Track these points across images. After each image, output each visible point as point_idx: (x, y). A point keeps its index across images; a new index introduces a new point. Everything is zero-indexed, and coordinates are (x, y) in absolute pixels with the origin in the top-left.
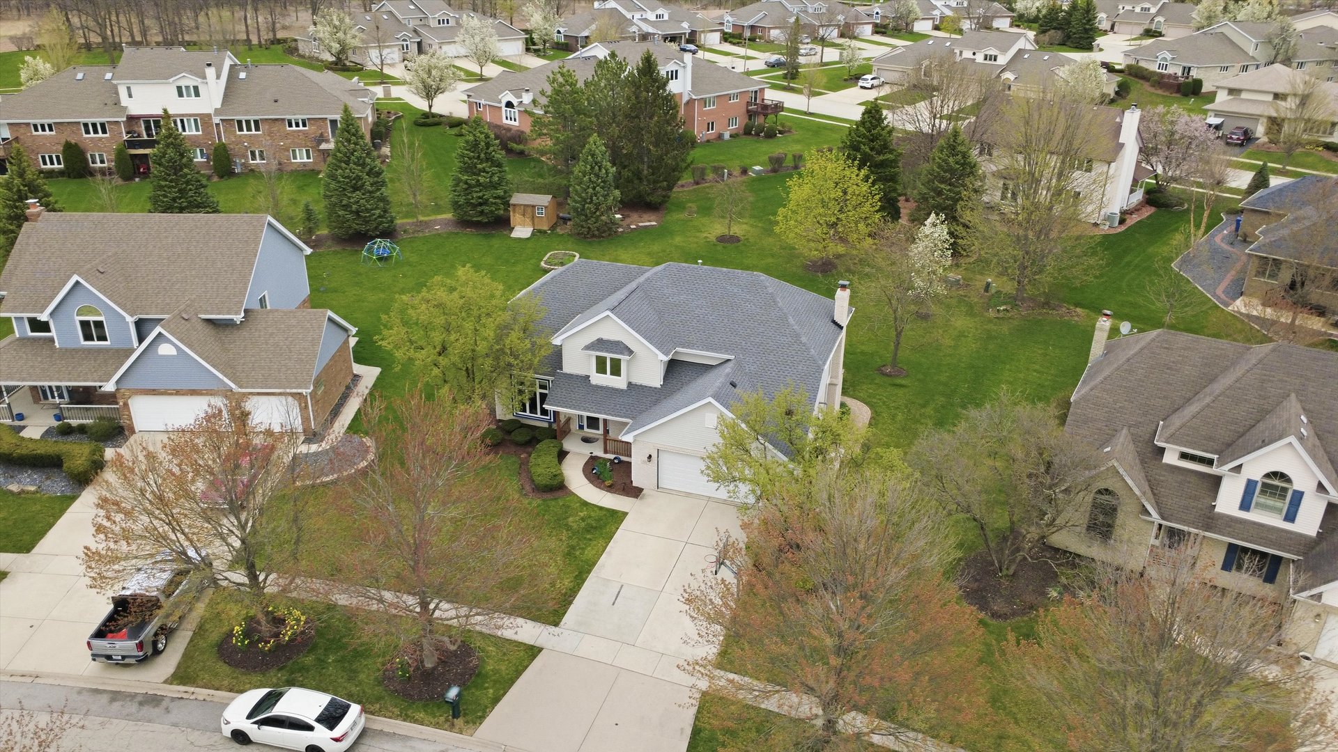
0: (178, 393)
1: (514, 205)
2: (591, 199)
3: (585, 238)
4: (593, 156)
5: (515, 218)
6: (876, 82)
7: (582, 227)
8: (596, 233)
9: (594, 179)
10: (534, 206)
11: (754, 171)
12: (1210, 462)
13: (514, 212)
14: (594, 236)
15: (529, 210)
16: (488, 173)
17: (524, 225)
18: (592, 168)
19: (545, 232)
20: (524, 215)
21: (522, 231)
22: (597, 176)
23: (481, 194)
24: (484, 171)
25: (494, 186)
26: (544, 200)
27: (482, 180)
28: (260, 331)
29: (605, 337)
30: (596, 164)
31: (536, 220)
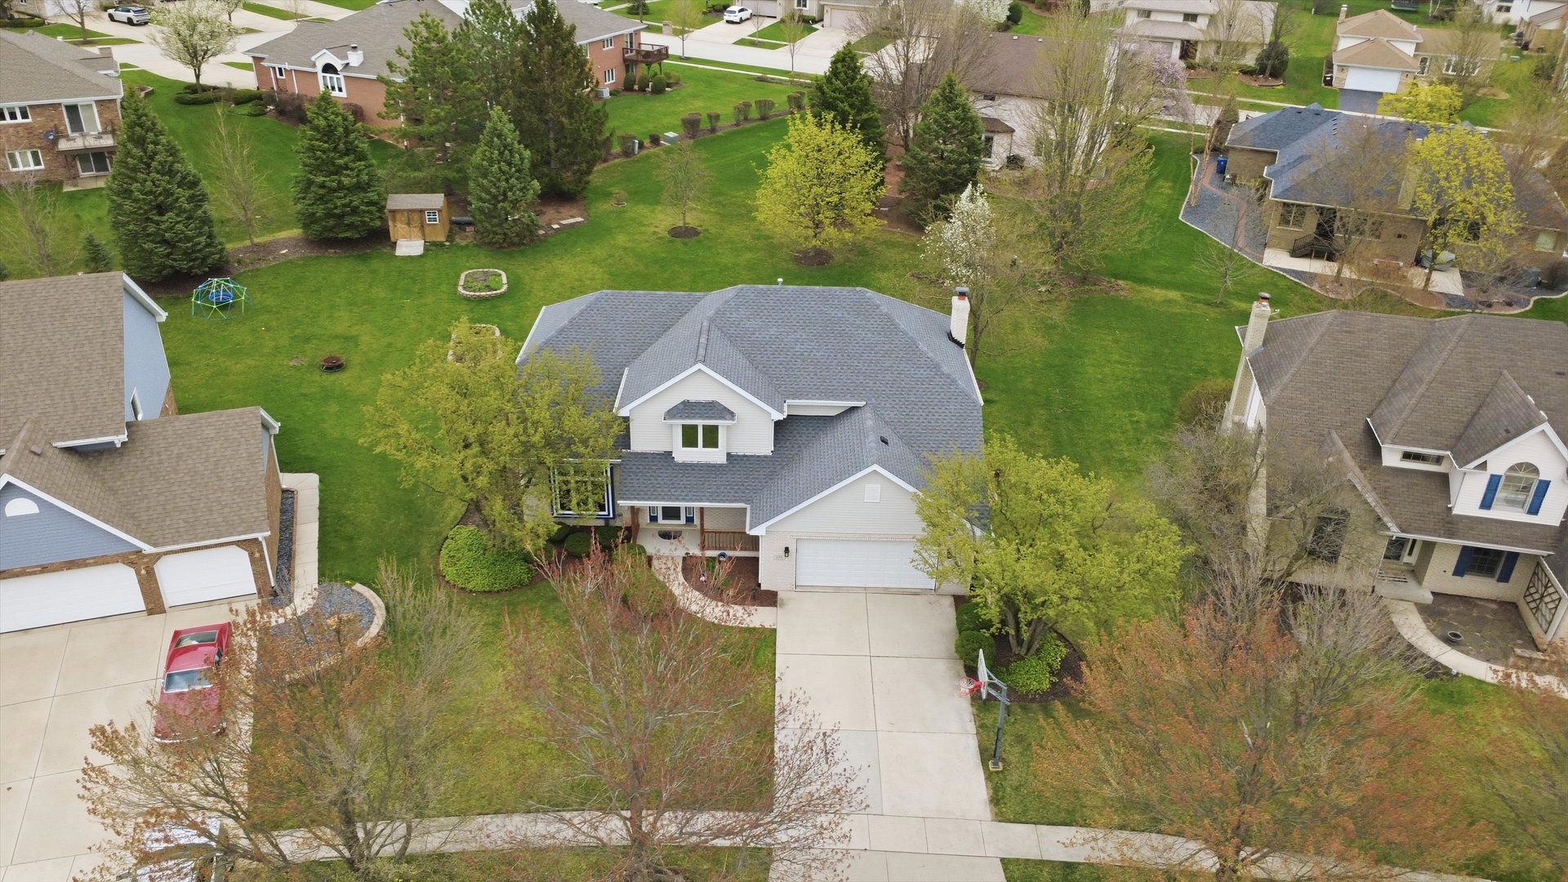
0: (45, 569)
1: (393, 212)
2: (505, 194)
3: (501, 247)
4: (499, 136)
5: (397, 229)
6: (745, 15)
7: (496, 233)
8: (516, 240)
9: (505, 168)
10: (422, 211)
11: (668, 139)
12: (1438, 460)
13: (394, 220)
14: (512, 244)
15: (416, 217)
16: (352, 170)
17: (409, 237)
18: (501, 154)
19: (441, 245)
20: (409, 224)
21: (409, 246)
22: (510, 164)
23: (347, 200)
24: (347, 168)
25: (360, 187)
26: (437, 200)
27: (346, 181)
28: (159, 454)
29: (693, 398)
30: (505, 147)
31: (427, 232)
